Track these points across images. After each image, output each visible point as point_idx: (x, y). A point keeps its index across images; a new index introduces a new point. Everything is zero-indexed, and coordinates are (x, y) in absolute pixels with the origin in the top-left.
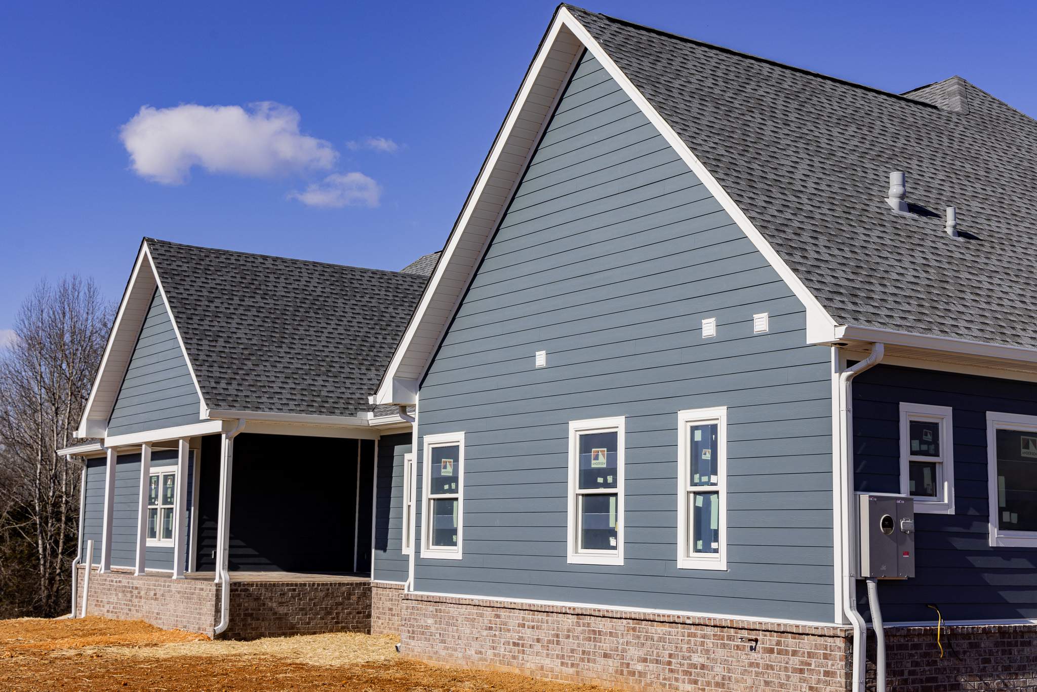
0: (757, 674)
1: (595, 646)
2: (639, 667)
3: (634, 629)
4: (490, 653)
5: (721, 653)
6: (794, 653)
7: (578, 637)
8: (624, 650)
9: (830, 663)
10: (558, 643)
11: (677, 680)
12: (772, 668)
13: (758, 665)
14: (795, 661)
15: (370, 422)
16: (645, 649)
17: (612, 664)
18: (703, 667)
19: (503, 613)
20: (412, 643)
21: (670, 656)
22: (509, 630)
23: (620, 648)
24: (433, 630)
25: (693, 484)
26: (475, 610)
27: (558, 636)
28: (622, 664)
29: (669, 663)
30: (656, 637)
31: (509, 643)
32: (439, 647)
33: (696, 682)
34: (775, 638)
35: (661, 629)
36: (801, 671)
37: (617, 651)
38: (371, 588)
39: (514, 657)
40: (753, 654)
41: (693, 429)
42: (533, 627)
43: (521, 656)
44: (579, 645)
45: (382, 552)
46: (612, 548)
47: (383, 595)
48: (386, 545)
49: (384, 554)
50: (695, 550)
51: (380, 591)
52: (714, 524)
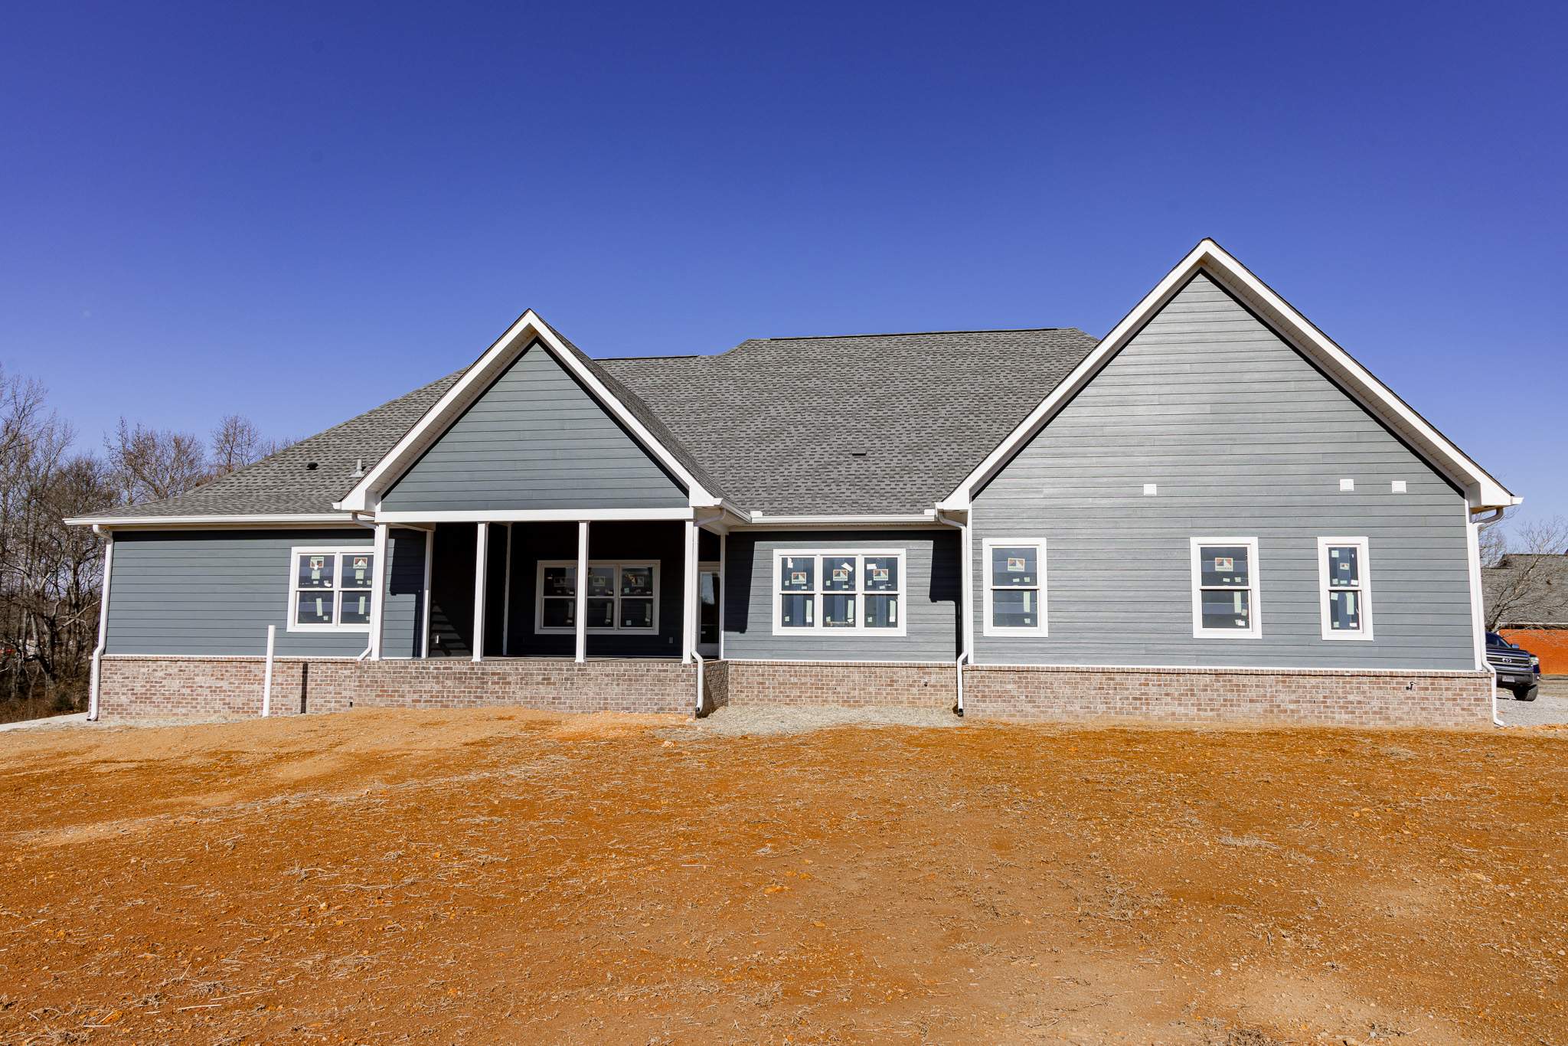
0: (1413, 704)
1: (1239, 695)
2: (1293, 706)
3: (1284, 682)
4: (1102, 708)
5: (1376, 693)
6: (1447, 689)
7: (1218, 690)
8: (1272, 696)
9: (1479, 693)
10: (1192, 695)
11: (1333, 712)
12: (1427, 699)
13: (1414, 698)
14: (1450, 694)
15: (751, 520)
16: (1297, 694)
17: (1259, 707)
18: (1359, 702)
19: (1118, 677)
21: (1325, 697)
22: (1127, 689)
23: (1268, 695)
24: (1015, 693)
25: (1332, 585)
26: (1078, 676)
27: (1192, 690)
28: (1271, 706)
29: (1325, 702)
30: (1308, 686)
31: (1128, 699)
32: (1029, 708)
33: (1353, 713)
34: (1429, 681)
35: (1313, 681)
36: (1455, 700)
37: (1266, 697)
38: (729, 666)
39: (1136, 709)
40: (1409, 691)
41: (1330, 550)
42: (1160, 685)
43: (1144, 707)
44: (1219, 696)
45: (738, 633)
46: (1241, 627)
47: (746, 671)
48: (746, 628)
49: (742, 635)
50: (1333, 628)
51: (740, 668)
52: (1350, 611)
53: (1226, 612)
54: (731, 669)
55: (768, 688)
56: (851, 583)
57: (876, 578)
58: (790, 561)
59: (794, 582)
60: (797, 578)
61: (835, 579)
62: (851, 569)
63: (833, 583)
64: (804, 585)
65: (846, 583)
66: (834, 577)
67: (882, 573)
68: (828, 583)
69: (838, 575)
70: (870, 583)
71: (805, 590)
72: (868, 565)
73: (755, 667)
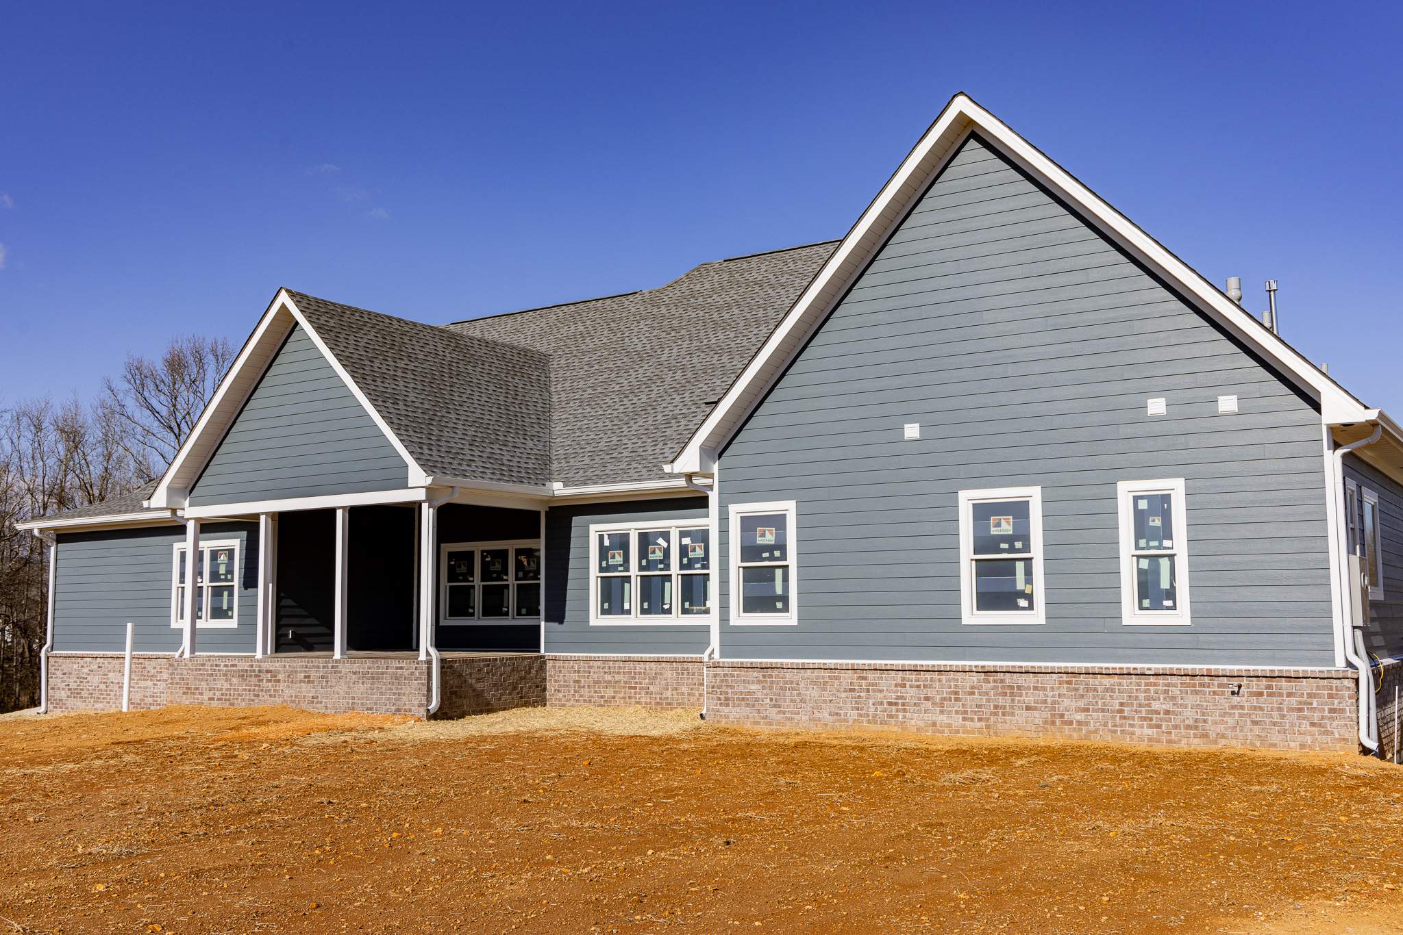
0: (1241, 715)
1: (1013, 701)
2: (1080, 716)
3: (1069, 683)
4: (853, 714)
5: (1191, 699)
6: (1290, 695)
7: (987, 694)
8: (1054, 703)
9: (1336, 701)
10: (957, 700)
11: (1132, 726)
12: (1261, 709)
13: (1242, 707)
14: (1293, 702)
15: (556, 492)
16: (1086, 700)
17: (1038, 717)
18: (1167, 712)
19: (870, 675)
20: (726, 710)
21: (1122, 704)
22: (881, 691)
23: (1049, 700)
24: (759, 695)
25: (1137, 547)
26: (827, 674)
27: (956, 693)
28: (1053, 715)
29: (1121, 711)
30: (1100, 688)
31: (882, 703)
32: (773, 713)
33: (1159, 727)
34: (1264, 682)
35: (1107, 681)
36: (1300, 710)
37: (1046, 703)
38: (545, 661)
39: (891, 716)
40: (1235, 697)
41: (1136, 499)
42: (918, 686)
43: (901, 715)
44: (988, 700)
45: (557, 624)
46: (1024, 609)
47: (563, 667)
48: (563, 617)
49: (560, 626)
50: (1141, 608)
51: (558, 664)
52: (1165, 584)
53: (1006, 589)
54: (549, 665)
55: (584, 687)
56: (667, 562)
57: (691, 555)
58: (606, 537)
59: (611, 562)
60: (613, 557)
61: (651, 557)
62: (665, 545)
63: (648, 561)
64: (621, 565)
65: (661, 562)
66: (650, 555)
67: (697, 549)
68: (644, 562)
69: (654, 552)
70: (685, 561)
71: (621, 571)
72: (683, 539)
73: (572, 662)
